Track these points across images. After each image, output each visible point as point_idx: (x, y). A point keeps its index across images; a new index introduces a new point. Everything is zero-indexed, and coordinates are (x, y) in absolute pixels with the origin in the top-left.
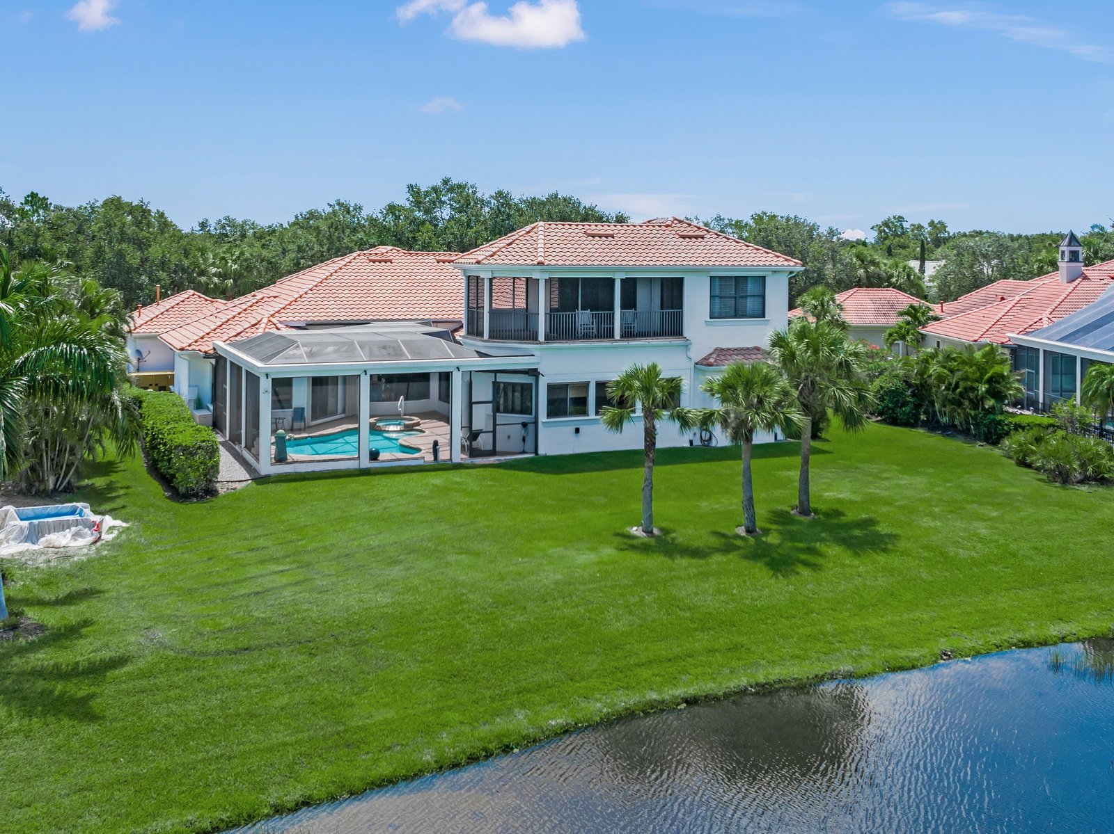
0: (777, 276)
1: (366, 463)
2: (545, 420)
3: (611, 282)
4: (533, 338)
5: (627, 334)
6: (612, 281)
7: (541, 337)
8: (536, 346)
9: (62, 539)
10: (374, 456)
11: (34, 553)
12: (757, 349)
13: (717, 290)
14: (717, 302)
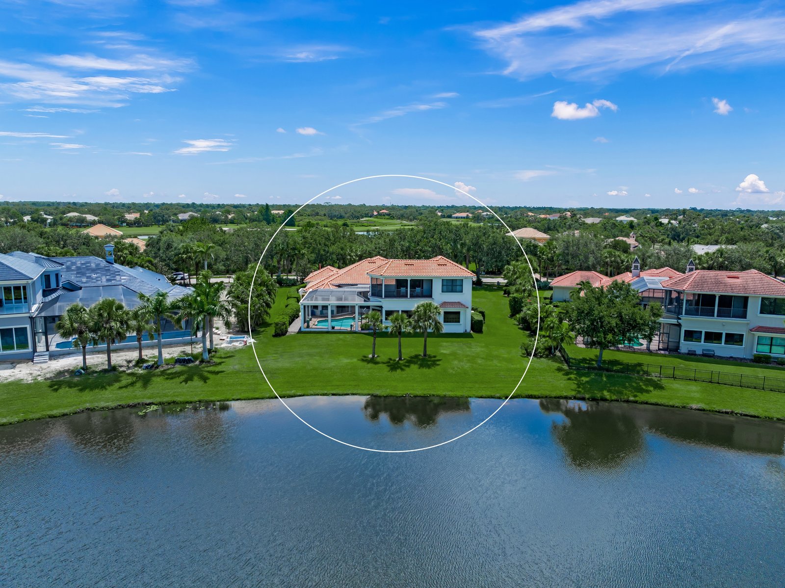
0: (466, 279)
1: (330, 329)
2: (385, 321)
3: (407, 280)
4: (381, 296)
5: (412, 296)
7: (383, 297)
8: (382, 300)
9: (237, 344)
10: (333, 328)
11: (229, 347)
12: (459, 302)
13: (445, 284)
14: (445, 287)
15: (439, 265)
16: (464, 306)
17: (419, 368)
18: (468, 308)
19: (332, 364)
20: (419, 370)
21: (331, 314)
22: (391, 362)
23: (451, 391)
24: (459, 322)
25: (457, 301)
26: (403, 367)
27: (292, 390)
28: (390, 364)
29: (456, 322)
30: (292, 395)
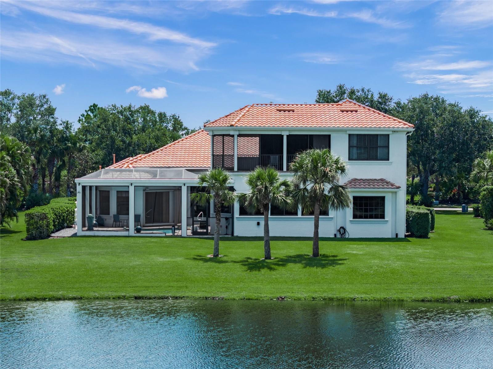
0: (396, 135)
1: (132, 233)
2: (238, 216)
6: (282, 136)
7: (236, 169)
8: (231, 173)
10: (138, 230)
12: (382, 180)
13: (355, 142)
14: (355, 150)
15: (343, 111)
16: (392, 185)
17: (305, 267)
18: (398, 188)
19: (136, 261)
20: (305, 270)
21: (135, 221)
22: (250, 260)
23: (366, 293)
24: (383, 217)
25: (378, 178)
26: (273, 266)
27: (58, 291)
28: (247, 263)
29: (376, 217)
30: (59, 297)
